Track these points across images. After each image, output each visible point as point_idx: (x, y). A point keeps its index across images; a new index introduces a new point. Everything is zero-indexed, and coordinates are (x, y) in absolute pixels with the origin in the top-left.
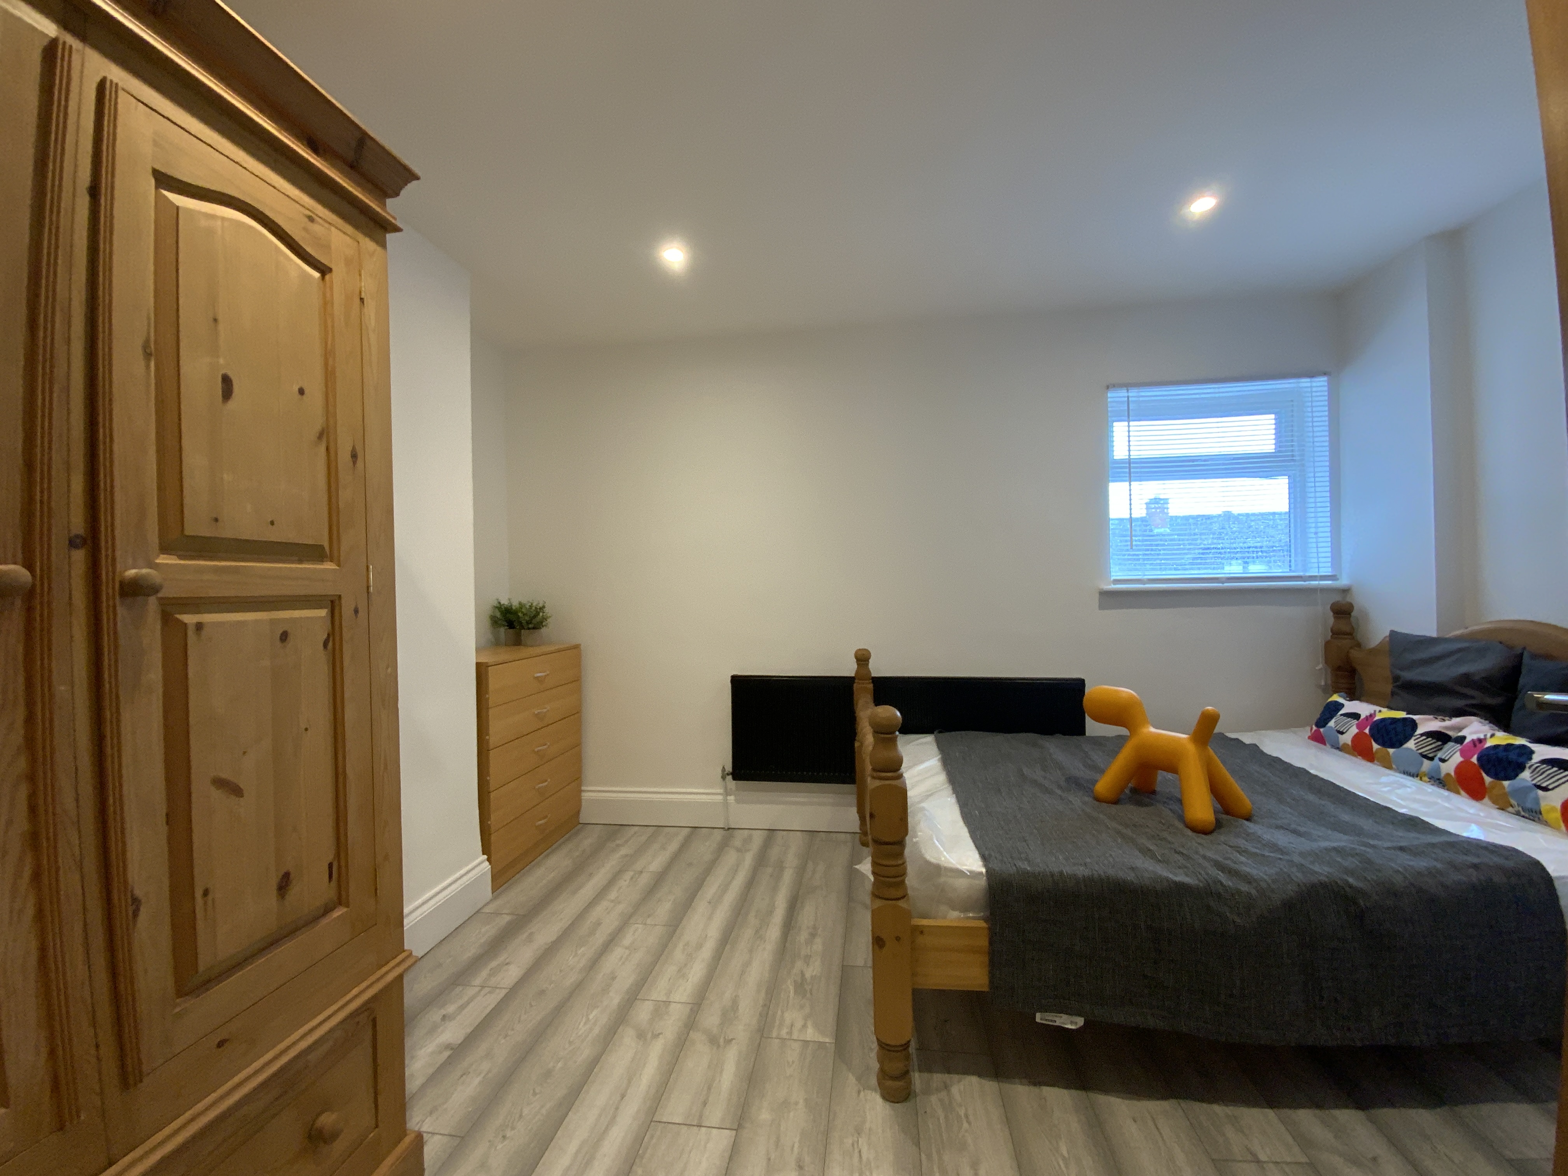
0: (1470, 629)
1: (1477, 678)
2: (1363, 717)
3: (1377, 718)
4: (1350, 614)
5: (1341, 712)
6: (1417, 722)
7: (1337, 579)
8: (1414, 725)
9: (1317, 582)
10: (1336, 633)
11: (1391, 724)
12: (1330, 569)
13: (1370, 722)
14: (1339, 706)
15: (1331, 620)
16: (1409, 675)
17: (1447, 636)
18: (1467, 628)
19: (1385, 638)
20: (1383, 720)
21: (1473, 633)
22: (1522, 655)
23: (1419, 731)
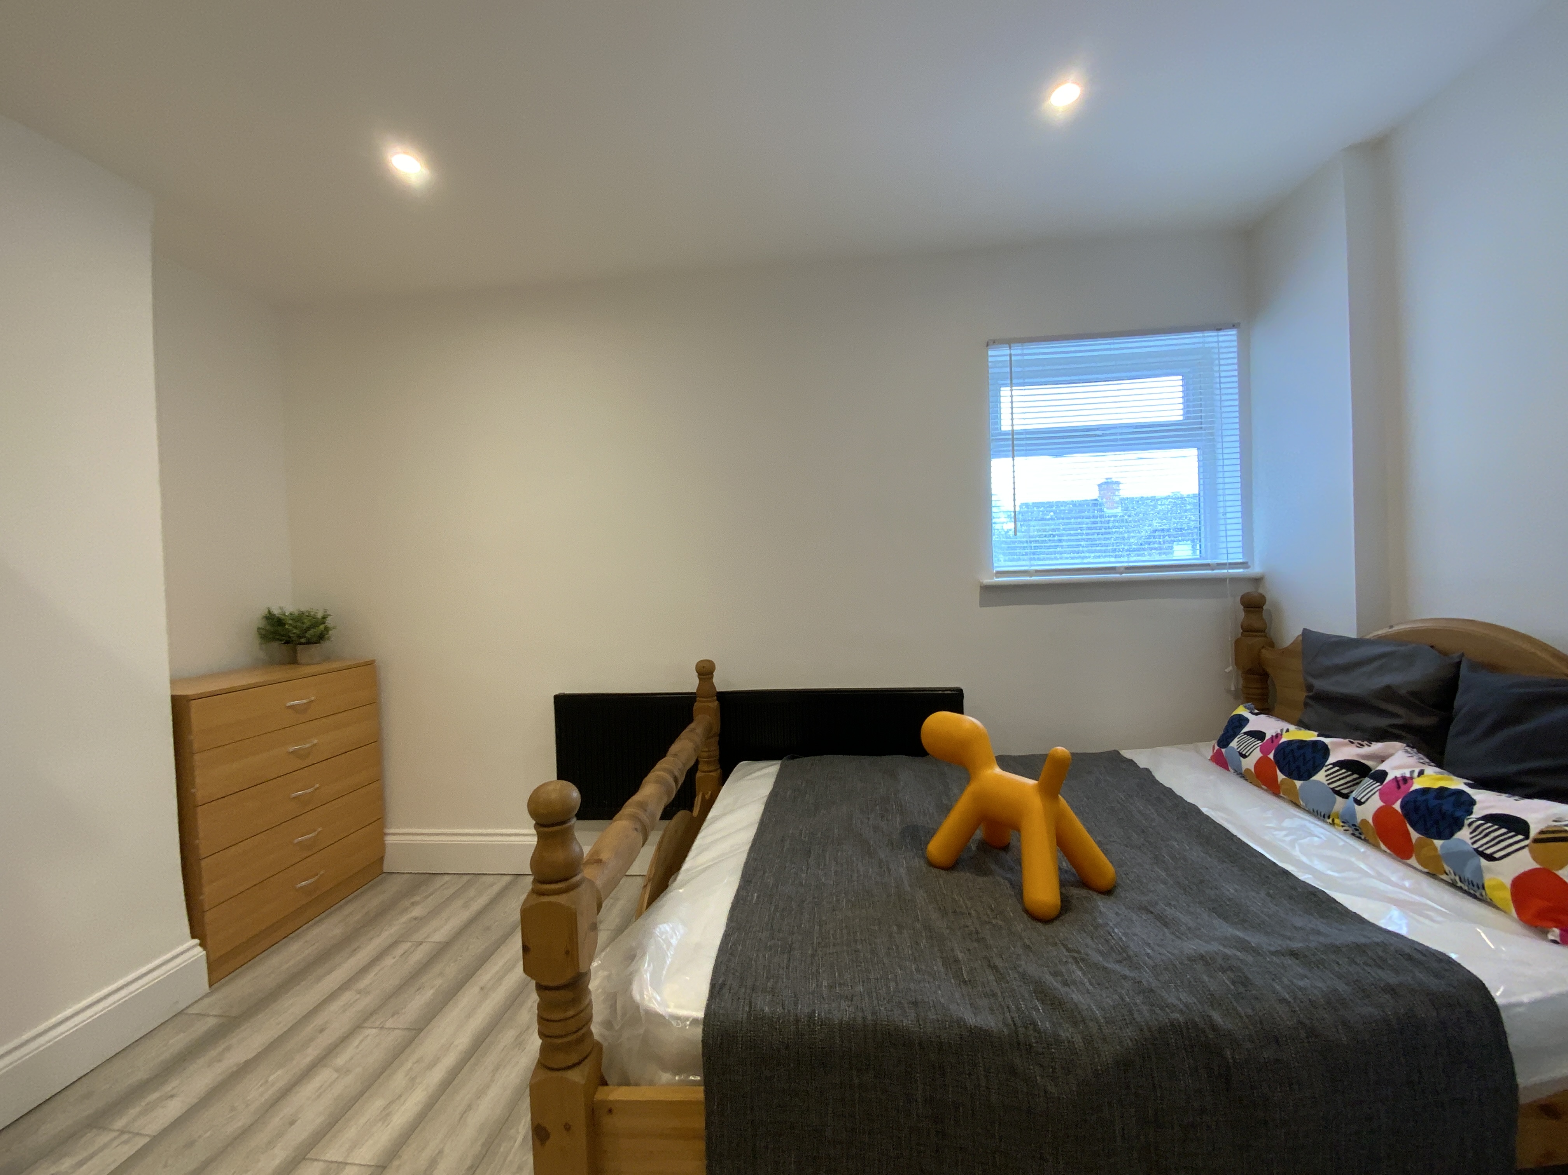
0: (1396, 628)
1: (1403, 692)
2: (1268, 737)
3: (1283, 740)
4: (1262, 608)
5: (1245, 730)
6: (1329, 747)
7: (1248, 567)
8: (1325, 751)
9: (1226, 571)
10: (1248, 630)
11: (1299, 748)
12: (1240, 556)
13: (1275, 745)
14: (1243, 721)
15: (1242, 614)
16: (1322, 685)
17: (1368, 637)
18: (1391, 627)
19: (1299, 636)
20: (1290, 743)
21: (1399, 634)
22: (1458, 664)
23: (1332, 760)
